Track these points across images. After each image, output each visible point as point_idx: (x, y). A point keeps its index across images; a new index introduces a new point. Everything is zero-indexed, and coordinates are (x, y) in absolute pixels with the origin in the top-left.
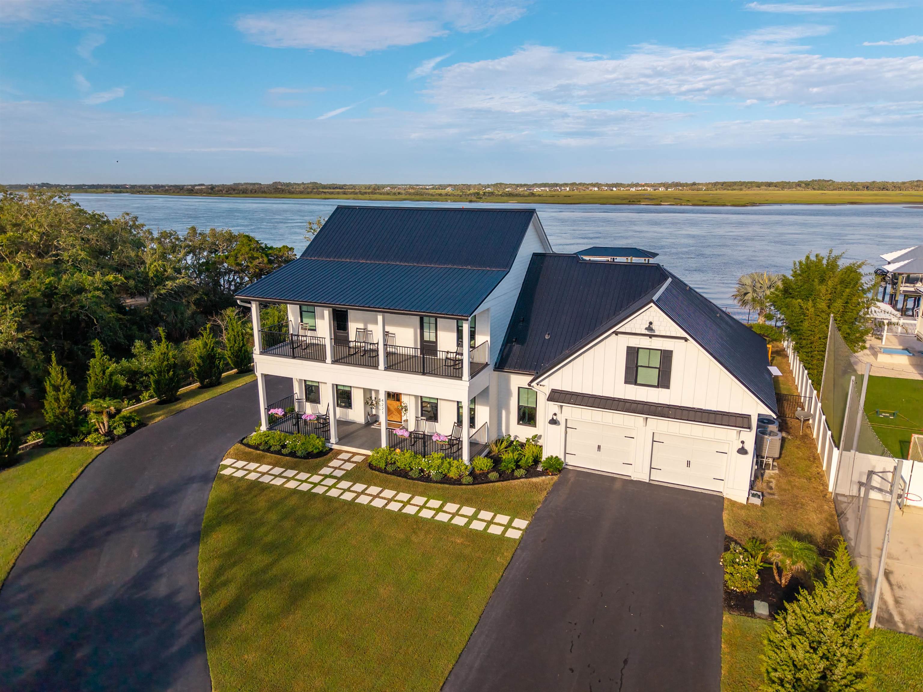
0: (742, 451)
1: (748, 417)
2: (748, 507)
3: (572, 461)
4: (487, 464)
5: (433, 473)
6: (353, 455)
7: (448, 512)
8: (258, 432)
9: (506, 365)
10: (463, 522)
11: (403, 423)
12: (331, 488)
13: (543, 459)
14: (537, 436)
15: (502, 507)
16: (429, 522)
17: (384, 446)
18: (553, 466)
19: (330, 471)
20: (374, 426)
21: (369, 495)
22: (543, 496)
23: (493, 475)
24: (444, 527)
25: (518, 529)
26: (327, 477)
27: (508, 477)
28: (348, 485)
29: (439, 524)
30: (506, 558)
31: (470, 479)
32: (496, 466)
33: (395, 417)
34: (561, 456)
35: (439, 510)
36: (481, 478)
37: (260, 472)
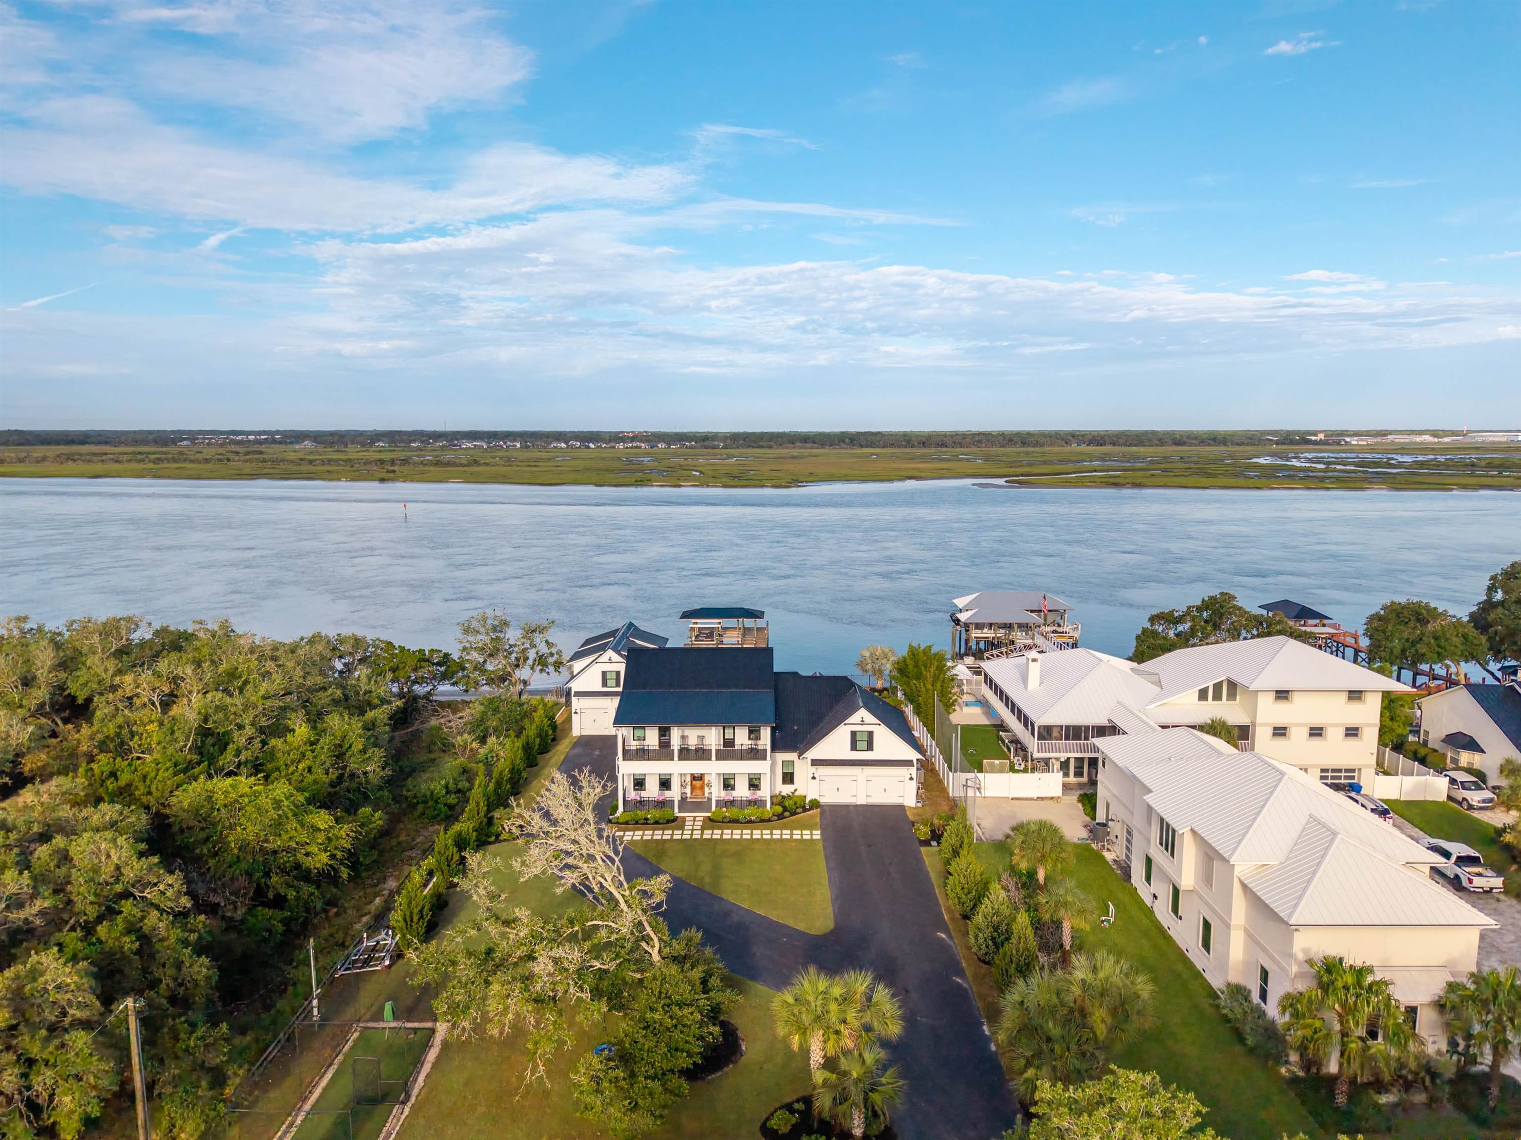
0: (911, 779)
1: (912, 761)
2: (917, 808)
3: (823, 800)
4: (779, 809)
5: (753, 818)
6: (695, 817)
7: (777, 834)
8: (618, 814)
9: (775, 747)
10: (788, 837)
11: (706, 795)
12: (702, 834)
13: (807, 801)
14: (796, 790)
15: (803, 827)
16: (772, 840)
17: (714, 808)
18: (815, 804)
19: (691, 828)
20: (688, 800)
21: (727, 834)
22: (818, 820)
23: (787, 814)
24: (781, 840)
25: (817, 834)
26: (693, 830)
27: (794, 814)
28: (710, 832)
29: (778, 839)
30: (820, 846)
31: (776, 818)
32: (785, 809)
33: (698, 792)
34: (817, 798)
35: (772, 834)
36: (780, 817)
37: (648, 835)
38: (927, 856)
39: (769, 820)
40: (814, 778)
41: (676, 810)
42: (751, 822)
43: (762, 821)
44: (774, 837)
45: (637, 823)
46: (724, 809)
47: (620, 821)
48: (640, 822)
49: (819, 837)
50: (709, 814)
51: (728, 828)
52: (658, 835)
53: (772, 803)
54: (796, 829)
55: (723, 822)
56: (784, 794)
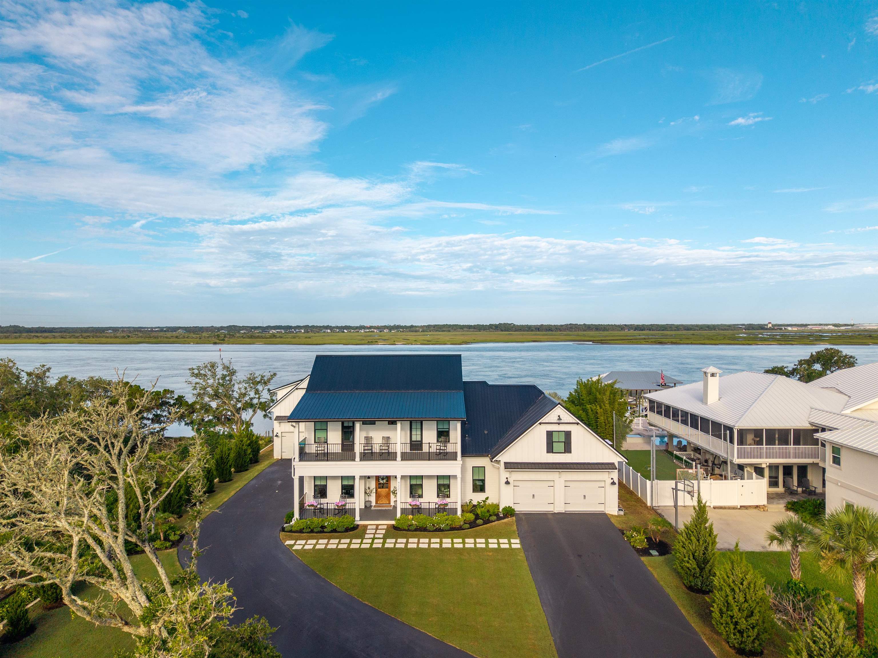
0: (613, 483)
1: (613, 464)
2: (619, 516)
4: (471, 517)
5: (442, 526)
6: (377, 525)
7: (470, 543)
8: (293, 523)
9: (466, 452)
10: (484, 546)
11: (392, 504)
12: (384, 543)
13: (501, 510)
14: (487, 498)
15: (499, 536)
16: (464, 549)
17: (399, 515)
18: (509, 512)
19: (372, 536)
20: (373, 508)
21: (413, 543)
22: (515, 527)
23: (479, 521)
24: (475, 550)
25: (516, 543)
26: (373, 539)
27: (487, 521)
28: (393, 540)
29: (471, 549)
30: (522, 556)
31: (467, 526)
32: (477, 517)
33: (384, 501)
34: (512, 505)
35: (464, 543)
36: (473, 524)
37: (322, 544)
38: (652, 567)
39: (460, 528)
40: (507, 483)
41: (357, 518)
42: (440, 530)
43: (452, 529)
44: (467, 546)
45: (312, 531)
46: (410, 517)
47: (293, 529)
48: (315, 530)
49: (519, 546)
50: (393, 522)
51: (413, 537)
52: (333, 544)
53: (463, 511)
54: (492, 537)
55: (408, 530)
56: (475, 503)
